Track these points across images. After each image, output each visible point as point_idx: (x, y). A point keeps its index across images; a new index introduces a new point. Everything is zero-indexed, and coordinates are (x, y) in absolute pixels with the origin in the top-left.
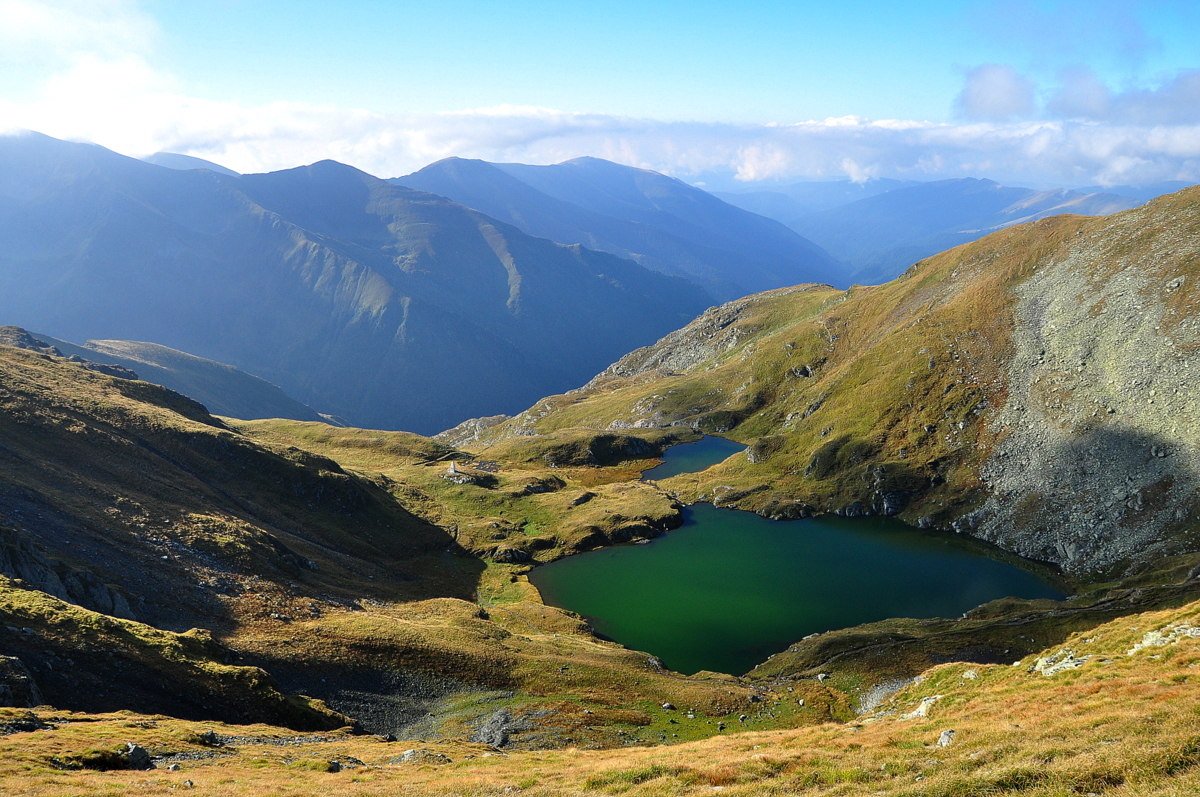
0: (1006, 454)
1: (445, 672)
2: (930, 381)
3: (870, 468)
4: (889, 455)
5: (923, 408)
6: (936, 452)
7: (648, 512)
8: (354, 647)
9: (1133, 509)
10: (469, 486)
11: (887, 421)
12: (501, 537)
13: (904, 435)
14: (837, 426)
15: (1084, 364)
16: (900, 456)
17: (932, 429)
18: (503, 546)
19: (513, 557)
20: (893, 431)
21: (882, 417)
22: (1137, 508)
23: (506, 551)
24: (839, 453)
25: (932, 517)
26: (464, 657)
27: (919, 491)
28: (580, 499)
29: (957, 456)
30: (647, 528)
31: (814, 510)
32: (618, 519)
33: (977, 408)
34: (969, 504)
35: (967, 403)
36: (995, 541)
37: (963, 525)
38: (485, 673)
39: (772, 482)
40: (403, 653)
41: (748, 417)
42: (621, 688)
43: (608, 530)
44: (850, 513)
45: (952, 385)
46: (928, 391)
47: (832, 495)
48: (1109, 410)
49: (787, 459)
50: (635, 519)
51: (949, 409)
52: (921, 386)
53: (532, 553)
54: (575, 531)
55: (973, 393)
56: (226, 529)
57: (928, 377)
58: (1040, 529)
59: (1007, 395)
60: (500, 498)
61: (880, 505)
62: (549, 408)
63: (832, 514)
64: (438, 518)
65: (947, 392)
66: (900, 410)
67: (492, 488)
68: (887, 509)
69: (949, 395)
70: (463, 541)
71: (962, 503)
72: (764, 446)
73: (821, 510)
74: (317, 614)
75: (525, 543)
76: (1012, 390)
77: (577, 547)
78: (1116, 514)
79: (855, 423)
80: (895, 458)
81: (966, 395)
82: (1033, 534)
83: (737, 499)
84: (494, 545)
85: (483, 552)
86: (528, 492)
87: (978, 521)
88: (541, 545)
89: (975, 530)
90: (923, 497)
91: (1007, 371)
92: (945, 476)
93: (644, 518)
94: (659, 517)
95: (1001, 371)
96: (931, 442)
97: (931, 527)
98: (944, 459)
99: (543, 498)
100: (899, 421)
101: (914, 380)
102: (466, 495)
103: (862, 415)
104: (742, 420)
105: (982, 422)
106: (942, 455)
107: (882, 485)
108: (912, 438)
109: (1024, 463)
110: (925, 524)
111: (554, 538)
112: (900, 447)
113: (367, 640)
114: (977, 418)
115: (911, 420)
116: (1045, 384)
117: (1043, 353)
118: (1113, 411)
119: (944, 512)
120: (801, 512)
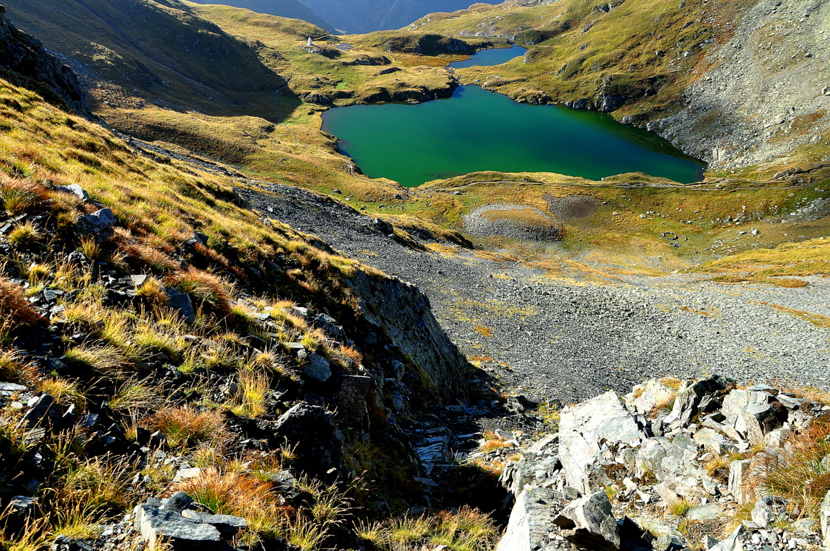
0: (710, 79)
1: (202, 149)
2: (675, 18)
3: (602, 75)
4: (621, 69)
5: (661, 37)
6: (658, 71)
7: (427, 84)
8: (149, 126)
9: (783, 131)
10: (316, 55)
11: (629, 44)
12: (317, 87)
13: (639, 55)
14: (592, 44)
15: (807, 16)
16: (629, 70)
17: (662, 54)
18: (314, 92)
19: (319, 100)
20: (632, 51)
21: (627, 40)
22: (786, 131)
23: (314, 96)
24: (585, 62)
25: (633, 116)
26: (218, 143)
27: (633, 97)
28: (386, 71)
29: (673, 76)
30: (421, 94)
31: (551, 100)
32: (403, 85)
33: (704, 42)
34: (666, 112)
35: (697, 37)
36: (671, 140)
37: (655, 125)
38: (227, 153)
39: (531, 77)
40: (180, 134)
41: (553, 37)
42: (314, 176)
43: (392, 92)
44: (576, 106)
45: (691, 23)
46: (671, 24)
47: (568, 92)
48: (807, 54)
49: (549, 63)
50: (415, 87)
51: (681, 41)
52: (666, 21)
53: (334, 99)
54: (369, 90)
55: (705, 31)
56: (104, 52)
57: (675, 14)
58: (707, 137)
59: (732, 36)
60: (332, 64)
61: (599, 103)
62: (429, 20)
63: (563, 104)
64: (282, 71)
65: (685, 27)
66: (643, 37)
67: (334, 59)
68: (605, 107)
69: (685, 30)
70: (291, 85)
71: (662, 110)
72: (537, 53)
73: (556, 101)
74: (141, 106)
75: (331, 92)
76: (739, 32)
77: (366, 99)
78: (769, 133)
79: (605, 43)
80: (625, 71)
81: (699, 31)
82: (700, 139)
83: (500, 85)
84: (309, 91)
85: (300, 95)
86: (354, 64)
87: (666, 125)
88: (342, 95)
89: (662, 131)
90: (635, 103)
91: (741, 17)
92: (658, 89)
93: (421, 87)
94: (434, 88)
95: (737, 16)
96: (657, 62)
97: (630, 124)
98: (661, 77)
99: (362, 68)
100: (639, 44)
101: (663, 16)
102: (311, 60)
103: (613, 38)
104: (547, 38)
105: (704, 54)
106: (662, 73)
107: (606, 89)
108: (643, 59)
109: (721, 88)
110: (627, 121)
111: (353, 92)
112: (631, 64)
113: (160, 124)
114: (701, 50)
115: (649, 45)
116: (767, 29)
117: (779, 5)
118: (810, 56)
119: (644, 115)
120: (539, 99)
